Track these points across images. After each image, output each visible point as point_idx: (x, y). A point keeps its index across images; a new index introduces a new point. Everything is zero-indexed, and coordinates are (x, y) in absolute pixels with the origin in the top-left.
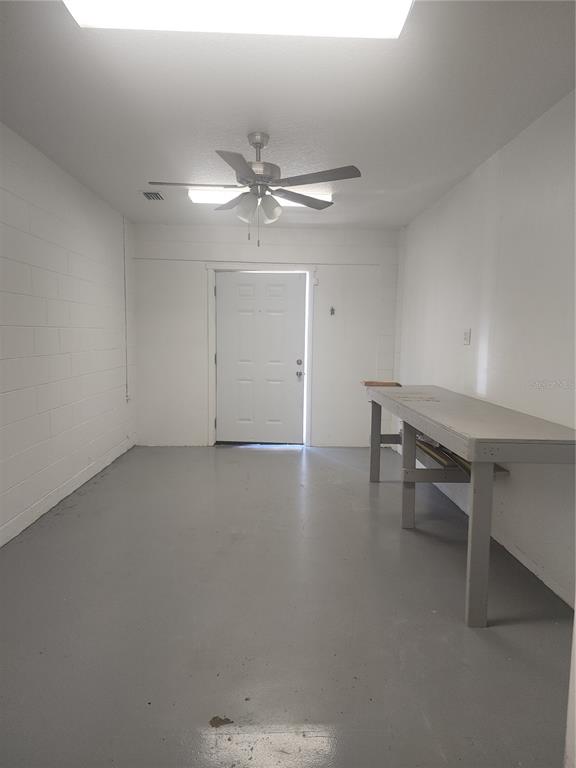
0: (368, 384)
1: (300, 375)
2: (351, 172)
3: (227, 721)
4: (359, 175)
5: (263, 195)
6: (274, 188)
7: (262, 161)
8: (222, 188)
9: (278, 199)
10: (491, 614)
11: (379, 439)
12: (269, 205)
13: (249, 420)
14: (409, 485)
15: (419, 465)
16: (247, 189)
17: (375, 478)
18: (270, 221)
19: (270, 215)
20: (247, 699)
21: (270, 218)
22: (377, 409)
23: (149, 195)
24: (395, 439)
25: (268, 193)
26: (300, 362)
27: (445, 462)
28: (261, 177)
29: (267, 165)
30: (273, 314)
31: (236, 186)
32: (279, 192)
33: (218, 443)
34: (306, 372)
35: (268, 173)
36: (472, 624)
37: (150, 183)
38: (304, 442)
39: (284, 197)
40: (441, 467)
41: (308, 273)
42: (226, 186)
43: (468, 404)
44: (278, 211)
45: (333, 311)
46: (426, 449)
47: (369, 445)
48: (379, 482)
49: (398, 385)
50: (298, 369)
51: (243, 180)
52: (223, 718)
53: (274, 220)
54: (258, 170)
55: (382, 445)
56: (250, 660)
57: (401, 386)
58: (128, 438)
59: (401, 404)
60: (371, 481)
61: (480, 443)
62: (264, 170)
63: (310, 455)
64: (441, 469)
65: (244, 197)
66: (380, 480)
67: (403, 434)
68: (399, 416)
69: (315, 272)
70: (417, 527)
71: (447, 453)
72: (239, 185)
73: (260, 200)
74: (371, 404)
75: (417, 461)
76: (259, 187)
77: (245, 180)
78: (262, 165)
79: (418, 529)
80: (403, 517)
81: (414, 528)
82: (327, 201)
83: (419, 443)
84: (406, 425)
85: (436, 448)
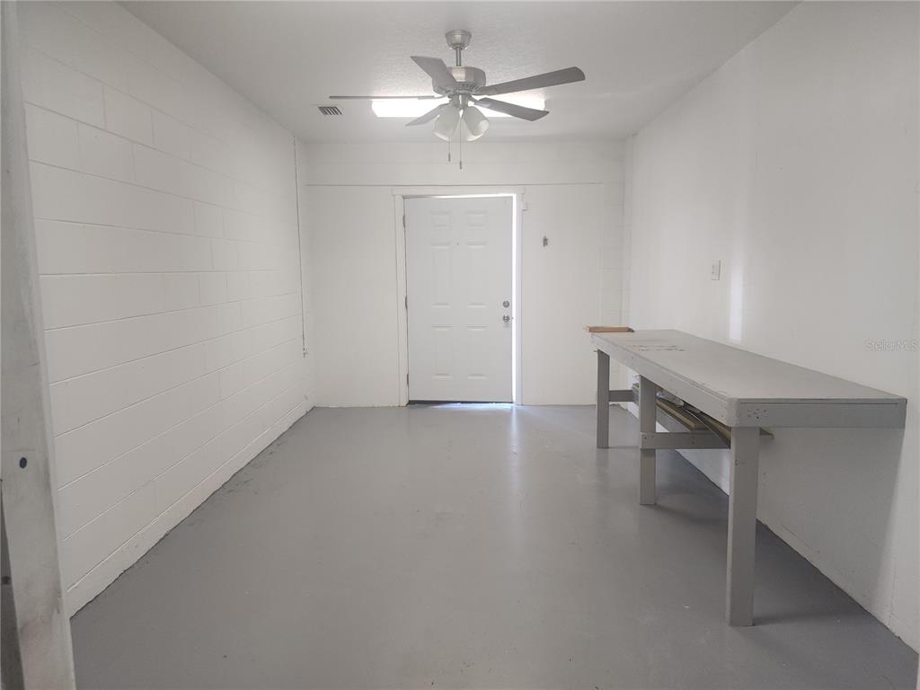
0: (593, 330)
1: (507, 319)
2: (574, 75)
4: (583, 78)
5: (465, 107)
6: (478, 98)
7: (463, 65)
8: (416, 99)
9: (483, 110)
10: (758, 610)
11: (609, 397)
12: (473, 119)
13: (447, 374)
14: (648, 453)
15: (660, 428)
16: (446, 100)
17: (603, 443)
18: (472, 138)
19: (474, 131)
21: (474, 134)
22: (604, 359)
23: (326, 110)
24: (628, 396)
25: (471, 104)
26: (507, 304)
27: (692, 425)
28: (463, 85)
29: (469, 70)
30: (473, 247)
31: (433, 97)
32: (484, 101)
33: (411, 403)
34: (514, 315)
35: (471, 80)
36: (733, 623)
37: (330, 97)
38: (514, 399)
40: (688, 430)
41: (514, 196)
42: (420, 98)
43: (720, 354)
44: (484, 126)
45: (545, 241)
46: (665, 406)
47: (596, 403)
48: (607, 448)
49: (630, 330)
50: (504, 312)
51: (440, 89)
53: (479, 137)
54: (460, 76)
55: (611, 403)
56: (468, 666)
57: (633, 331)
58: (307, 398)
59: (636, 355)
60: (598, 447)
61: (743, 403)
62: (467, 76)
63: (521, 415)
64: (688, 433)
65: (443, 109)
66: (610, 445)
67: (639, 389)
68: (634, 369)
69: (523, 194)
70: (658, 503)
71: (693, 412)
72: (437, 95)
73: (461, 112)
74: (596, 354)
75: (657, 424)
76: (460, 97)
77: (443, 89)
78: (463, 71)
79: (659, 506)
80: (641, 490)
81: (655, 504)
82: (542, 109)
83: (658, 402)
84: (643, 379)
85: (681, 407)
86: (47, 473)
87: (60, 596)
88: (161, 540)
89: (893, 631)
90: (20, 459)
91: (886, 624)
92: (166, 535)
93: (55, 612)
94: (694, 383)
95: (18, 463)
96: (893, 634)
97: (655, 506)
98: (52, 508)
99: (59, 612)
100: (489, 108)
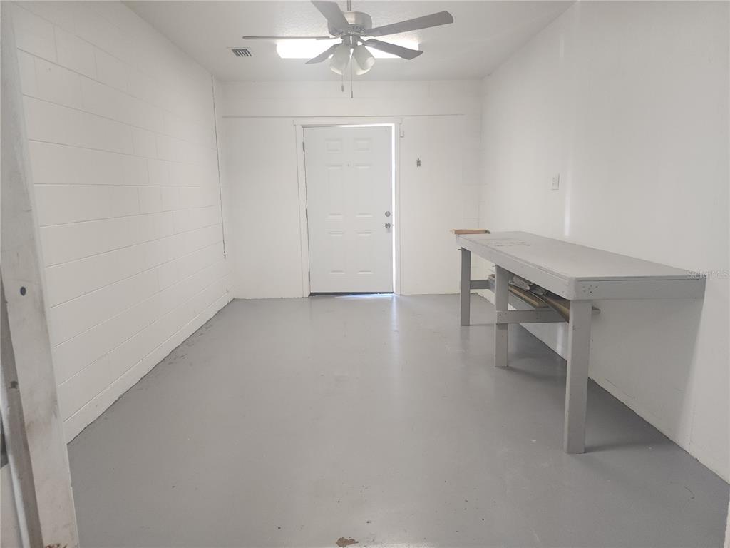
0: (458, 232)
1: (388, 226)
2: (443, 18)
3: (352, 542)
4: (451, 21)
5: (355, 46)
6: (365, 39)
7: (353, 10)
8: (315, 40)
9: (370, 49)
10: (589, 440)
11: (469, 284)
12: (361, 56)
13: (341, 271)
14: (502, 326)
15: (511, 308)
16: (339, 41)
17: (465, 322)
18: (362, 72)
19: (363, 66)
20: (368, 522)
21: (363, 69)
22: (466, 254)
23: (238, 52)
24: (485, 284)
25: (360, 43)
26: (388, 214)
27: (536, 304)
28: (353, 27)
29: (358, 14)
30: (360, 168)
31: (328, 38)
32: (371, 41)
33: (312, 294)
34: (394, 223)
35: (360, 23)
36: (571, 451)
37: (244, 37)
38: (394, 291)
39: (375, 47)
40: (533, 308)
41: (393, 125)
42: (318, 38)
44: (370, 62)
45: (419, 163)
46: (515, 291)
47: (460, 291)
48: (469, 325)
49: (487, 232)
50: (387, 220)
51: (334, 31)
52: (349, 539)
53: (367, 71)
54: (351, 20)
55: (472, 291)
56: (366, 488)
57: (489, 233)
58: (227, 291)
59: (493, 249)
60: (462, 325)
61: (580, 282)
62: (356, 19)
63: (400, 303)
64: (533, 311)
65: (337, 48)
66: (471, 323)
67: (495, 279)
68: (492, 261)
69: (401, 124)
70: (510, 365)
71: (537, 295)
72: (331, 36)
73: (352, 50)
74: (460, 252)
75: (509, 305)
76: (351, 37)
77: (337, 31)
78: (354, 15)
79: (511, 367)
80: (496, 356)
81: (508, 366)
82: (417, 49)
83: (510, 288)
84: (499, 269)
85: (527, 291)
86: (42, 302)
87: (56, 404)
88: (116, 401)
89: (692, 455)
90: (20, 288)
91: (687, 450)
92: (120, 398)
93: (54, 417)
94: (541, 268)
95: (19, 291)
96: (692, 457)
97: (508, 368)
98: (47, 331)
99: (56, 416)
100: (374, 47)
